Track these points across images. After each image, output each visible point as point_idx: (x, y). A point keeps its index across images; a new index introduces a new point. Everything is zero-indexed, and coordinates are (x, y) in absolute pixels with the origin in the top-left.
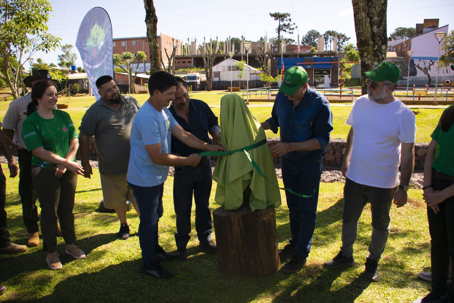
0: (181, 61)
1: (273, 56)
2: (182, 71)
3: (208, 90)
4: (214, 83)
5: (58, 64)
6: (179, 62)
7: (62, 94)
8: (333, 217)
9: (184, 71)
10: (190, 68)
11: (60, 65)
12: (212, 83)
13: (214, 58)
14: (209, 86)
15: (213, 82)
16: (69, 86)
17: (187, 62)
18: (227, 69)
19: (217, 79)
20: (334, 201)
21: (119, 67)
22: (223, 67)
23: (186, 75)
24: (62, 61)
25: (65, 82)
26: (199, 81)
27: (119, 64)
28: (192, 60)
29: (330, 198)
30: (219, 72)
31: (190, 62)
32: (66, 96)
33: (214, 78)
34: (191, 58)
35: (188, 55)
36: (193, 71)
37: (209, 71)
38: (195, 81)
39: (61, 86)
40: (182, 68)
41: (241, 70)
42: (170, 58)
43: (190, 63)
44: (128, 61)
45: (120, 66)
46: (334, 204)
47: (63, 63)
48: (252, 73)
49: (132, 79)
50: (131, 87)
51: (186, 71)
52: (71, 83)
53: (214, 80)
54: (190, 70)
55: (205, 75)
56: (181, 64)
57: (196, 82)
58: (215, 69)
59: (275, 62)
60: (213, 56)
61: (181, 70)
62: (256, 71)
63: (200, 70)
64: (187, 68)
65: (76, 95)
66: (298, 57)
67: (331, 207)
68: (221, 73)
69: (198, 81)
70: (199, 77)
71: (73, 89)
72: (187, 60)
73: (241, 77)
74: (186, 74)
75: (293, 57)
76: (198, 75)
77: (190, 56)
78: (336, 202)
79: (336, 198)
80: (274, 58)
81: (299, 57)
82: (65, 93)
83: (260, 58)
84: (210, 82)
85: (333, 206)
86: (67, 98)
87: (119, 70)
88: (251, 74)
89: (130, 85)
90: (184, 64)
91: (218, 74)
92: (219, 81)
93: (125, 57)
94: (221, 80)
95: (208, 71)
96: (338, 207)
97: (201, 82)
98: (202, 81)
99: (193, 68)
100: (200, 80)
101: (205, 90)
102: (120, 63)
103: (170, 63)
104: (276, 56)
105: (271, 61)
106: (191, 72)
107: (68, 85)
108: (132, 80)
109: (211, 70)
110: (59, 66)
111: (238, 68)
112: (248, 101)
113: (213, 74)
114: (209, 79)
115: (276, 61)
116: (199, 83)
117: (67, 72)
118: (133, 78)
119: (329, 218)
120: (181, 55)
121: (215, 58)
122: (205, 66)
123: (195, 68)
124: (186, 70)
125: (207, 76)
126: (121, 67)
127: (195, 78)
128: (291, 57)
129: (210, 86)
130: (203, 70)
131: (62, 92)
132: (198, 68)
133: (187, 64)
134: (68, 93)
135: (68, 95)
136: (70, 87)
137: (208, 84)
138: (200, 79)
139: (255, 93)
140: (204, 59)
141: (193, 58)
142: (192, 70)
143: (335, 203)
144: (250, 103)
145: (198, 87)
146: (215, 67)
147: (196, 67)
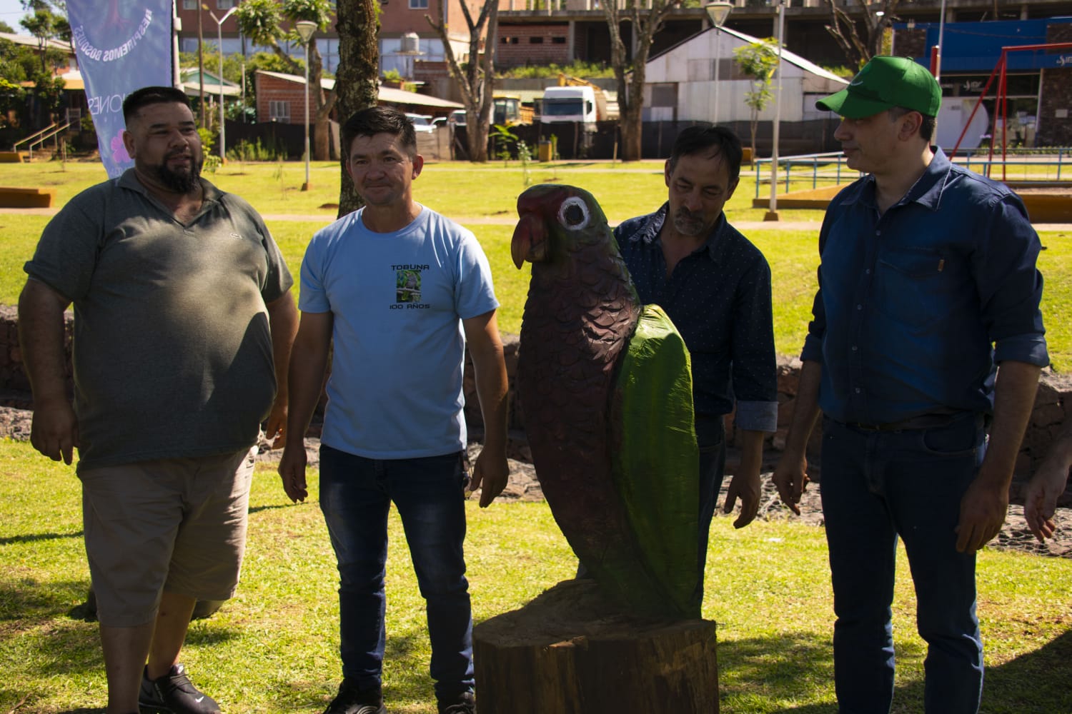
0: (525, 34)
1: (906, 17)
2: (525, 77)
3: (626, 157)
4: (651, 129)
5: (23, 23)
6: (515, 41)
7: (36, 148)
8: (1022, 699)
9: (534, 77)
10: (562, 65)
11: (34, 27)
12: (640, 128)
13: (654, 28)
14: (629, 141)
15: (647, 125)
16: (67, 117)
17: (547, 41)
18: (705, 71)
19: (662, 114)
20: (1041, 633)
21: (270, 49)
22: (693, 64)
23: (540, 95)
24: (42, 11)
25: (51, 99)
26: (594, 120)
27: (273, 38)
28: (570, 34)
29: (1033, 620)
30: (676, 84)
31: (560, 41)
32: (54, 159)
33: (654, 110)
34: (566, 24)
35: (554, 11)
36: (570, 76)
37: (633, 78)
38: (574, 118)
39: (32, 115)
40: (529, 64)
41: (762, 76)
42: (475, 21)
43: (560, 46)
44: (306, 27)
45: (274, 47)
46: (1039, 647)
47: (42, 19)
48: (811, 90)
49: (320, 100)
50: (318, 133)
51: (544, 77)
52: (75, 106)
53: (654, 118)
54: (559, 72)
55: (612, 96)
56: (525, 48)
57: (581, 124)
58: (655, 71)
59: (914, 41)
60: (649, 18)
61: (522, 72)
62: (827, 80)
63: (600, 76)
64: (545, 63)
65: (93, 157)
66: (1024, 17)
67: (1023, 659)
68: (681, 88)
69: (590, 118)
70: (593, 101)
71: (84, 131)
72: (550, 33)
73: (758, 106)
74: (543, 89)
75: (1001, 18)
76: (588, 93)
77: (563, 15)
78: (1051, 637)
79: (1057, 622)
80: (911, 25)
81: (1030, 16)
82: (49, 143)
83: (844, 27)
84: (634, 123)
85: (1036, 653)
86: (56, 165)
87: (274, 61)
88: (806, 94)
89: (312, 127)
90: (537, 47)
91: (668, 93)
92: (675, 122)
93: (294, 9)
94: (680, 118)
95: (629, 79)
96: (1056, 662)
97: (599, 123)
98: (604, 118)
99: (572, 65)
100: (599, 116)
101: (610, 157)
102: (277, 36)
103: (474, 44)
104: (919, 18)
105: (897, 39)
106: (563, 81)
107: (61, 111)
108: (322, 108)
109: (639, 75)
110: (27, 32)
111: (748, 71)
112: (773, 204)
113: (647, 95)
114: (629, 114)
115: (916, 36)
116: (593, 128)
117: (61, 60)
118: (327, 97)
119: (1001, 703)
120: (528, 10)
121: (659, 26)
122: (615, 58)
123: (578, 64)
124: (543, 71)
125: (621, 101)
126: (278, 50)
127: (575, 105)
128: (990, 17)
129: (634, 142)
130: (610, 73)
131: (38, 138)
132: (594, 67)
133: (548, 48)
134: (60, 145)
135: (57, 156)
136: (71, 120)
137: (625, 131)
138: (598, 111)
139: (809, 172)
140: (615, 29)
141: (572, 23)
142: (569, 73)
143: (1046, 641)
144: (781, 213)
145: (587, 143)
146: (661, 61)
147: (583, 59)
